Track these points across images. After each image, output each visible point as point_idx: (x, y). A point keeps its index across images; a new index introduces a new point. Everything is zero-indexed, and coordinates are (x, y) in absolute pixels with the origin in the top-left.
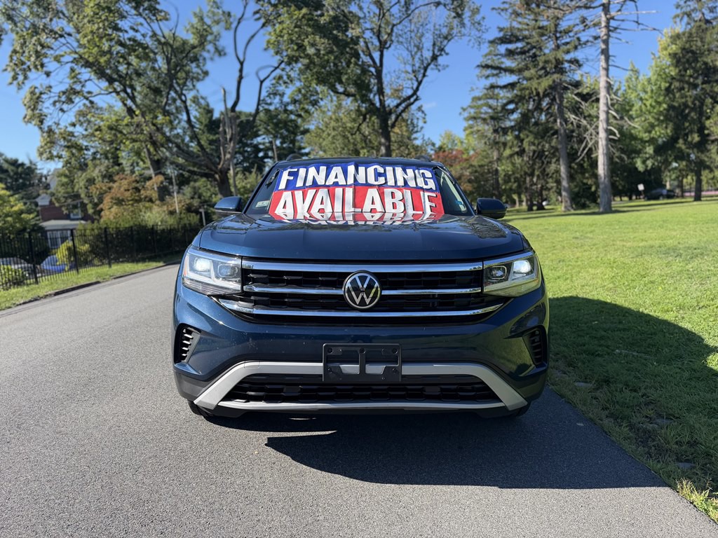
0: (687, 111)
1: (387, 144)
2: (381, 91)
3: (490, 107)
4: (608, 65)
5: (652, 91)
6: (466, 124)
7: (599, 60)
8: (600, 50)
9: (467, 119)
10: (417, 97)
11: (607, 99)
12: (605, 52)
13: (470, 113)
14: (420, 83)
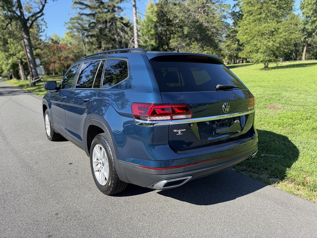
1: (28, 37)
3: (79, 24)
4: (136, 12)
6: (69, 31)
7: (132, 10)
8: (133, 5)
9: (69, 28)
10: (43, 13)
11: (137, 27)
12: (135, 6)
13: (69, 26)
14: (44, 6)
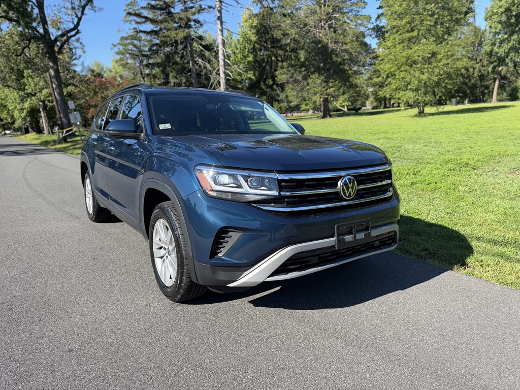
0: (264, 65)
1: (55, 67)
2: (44, 21)
3: (135, 46)
4: (222, 28)
5: (240, 48)
6: (118, 57)
7: (216, 24)
8: (217, 17)
9: (118, 53)
10: (78, 31)
11: (223, 51)
12: (220, 18)
13: (119, 49)
14: (80, 19)
